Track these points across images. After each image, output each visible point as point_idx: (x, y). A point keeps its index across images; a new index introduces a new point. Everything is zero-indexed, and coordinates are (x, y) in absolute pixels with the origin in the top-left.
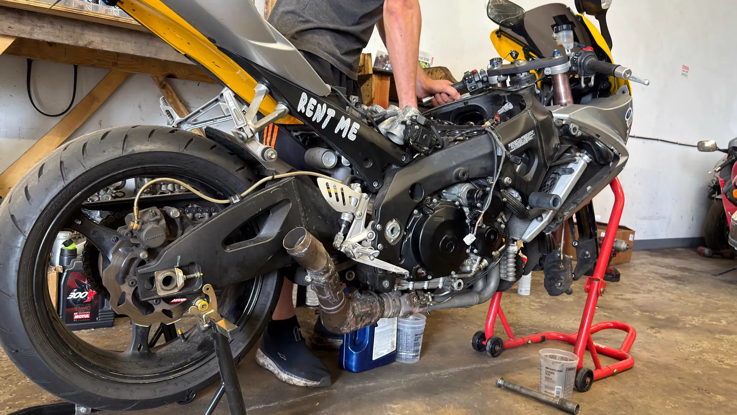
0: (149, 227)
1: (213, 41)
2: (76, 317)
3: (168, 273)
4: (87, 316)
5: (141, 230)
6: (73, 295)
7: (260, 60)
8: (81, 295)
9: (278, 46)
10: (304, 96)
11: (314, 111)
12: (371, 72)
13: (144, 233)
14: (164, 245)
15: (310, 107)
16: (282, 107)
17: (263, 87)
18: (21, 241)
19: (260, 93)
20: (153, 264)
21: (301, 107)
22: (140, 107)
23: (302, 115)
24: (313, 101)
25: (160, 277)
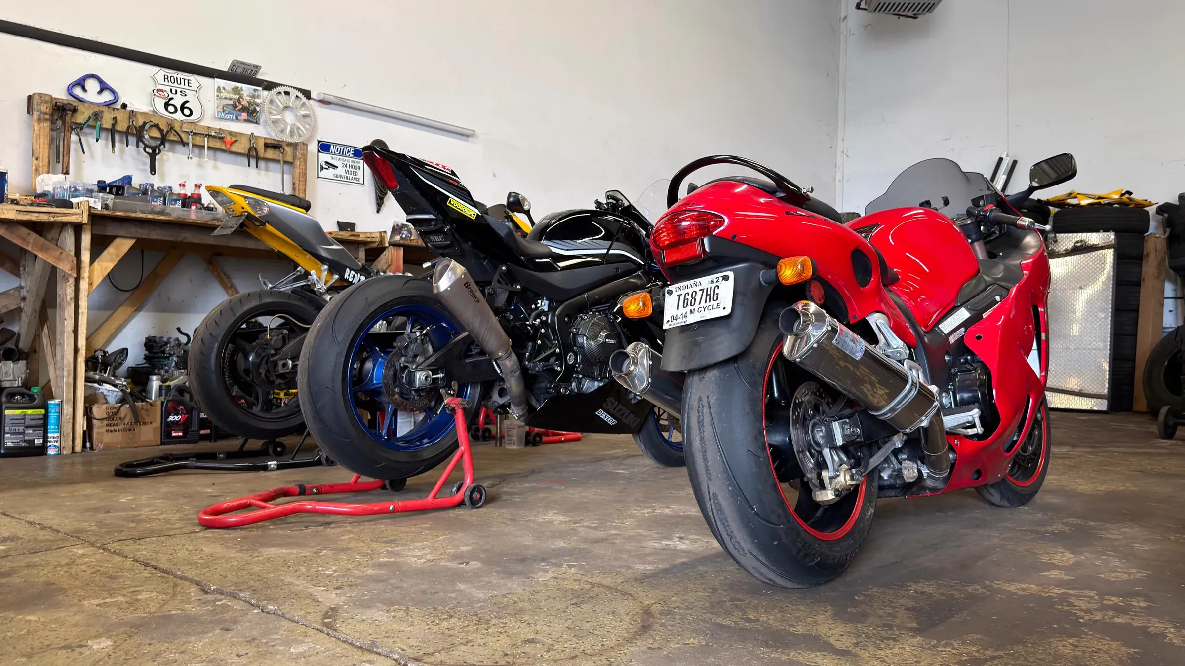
0: (274, 338)
1: (301, 246)
2: (174, 434)
3: (284, 361)
4: (181, 434)
5: (271, 340)
6: (171, 418)
7: (324, 254)
8: (176, 418)
9: (335, 247)
10: (348, 270)
11: (353, 278)
12: (387, 245)
13: (273, 341)
14: (282, 347)
15: (351, 276)
16: (336, 277)
17: (326, 267)
18: (216, 346)
19: (325, 270)
20: (276, 357)
21: (346, 276)
22: (191, 280)
23: (347, 280)
24: (353, 273)
25: (281, 363)
